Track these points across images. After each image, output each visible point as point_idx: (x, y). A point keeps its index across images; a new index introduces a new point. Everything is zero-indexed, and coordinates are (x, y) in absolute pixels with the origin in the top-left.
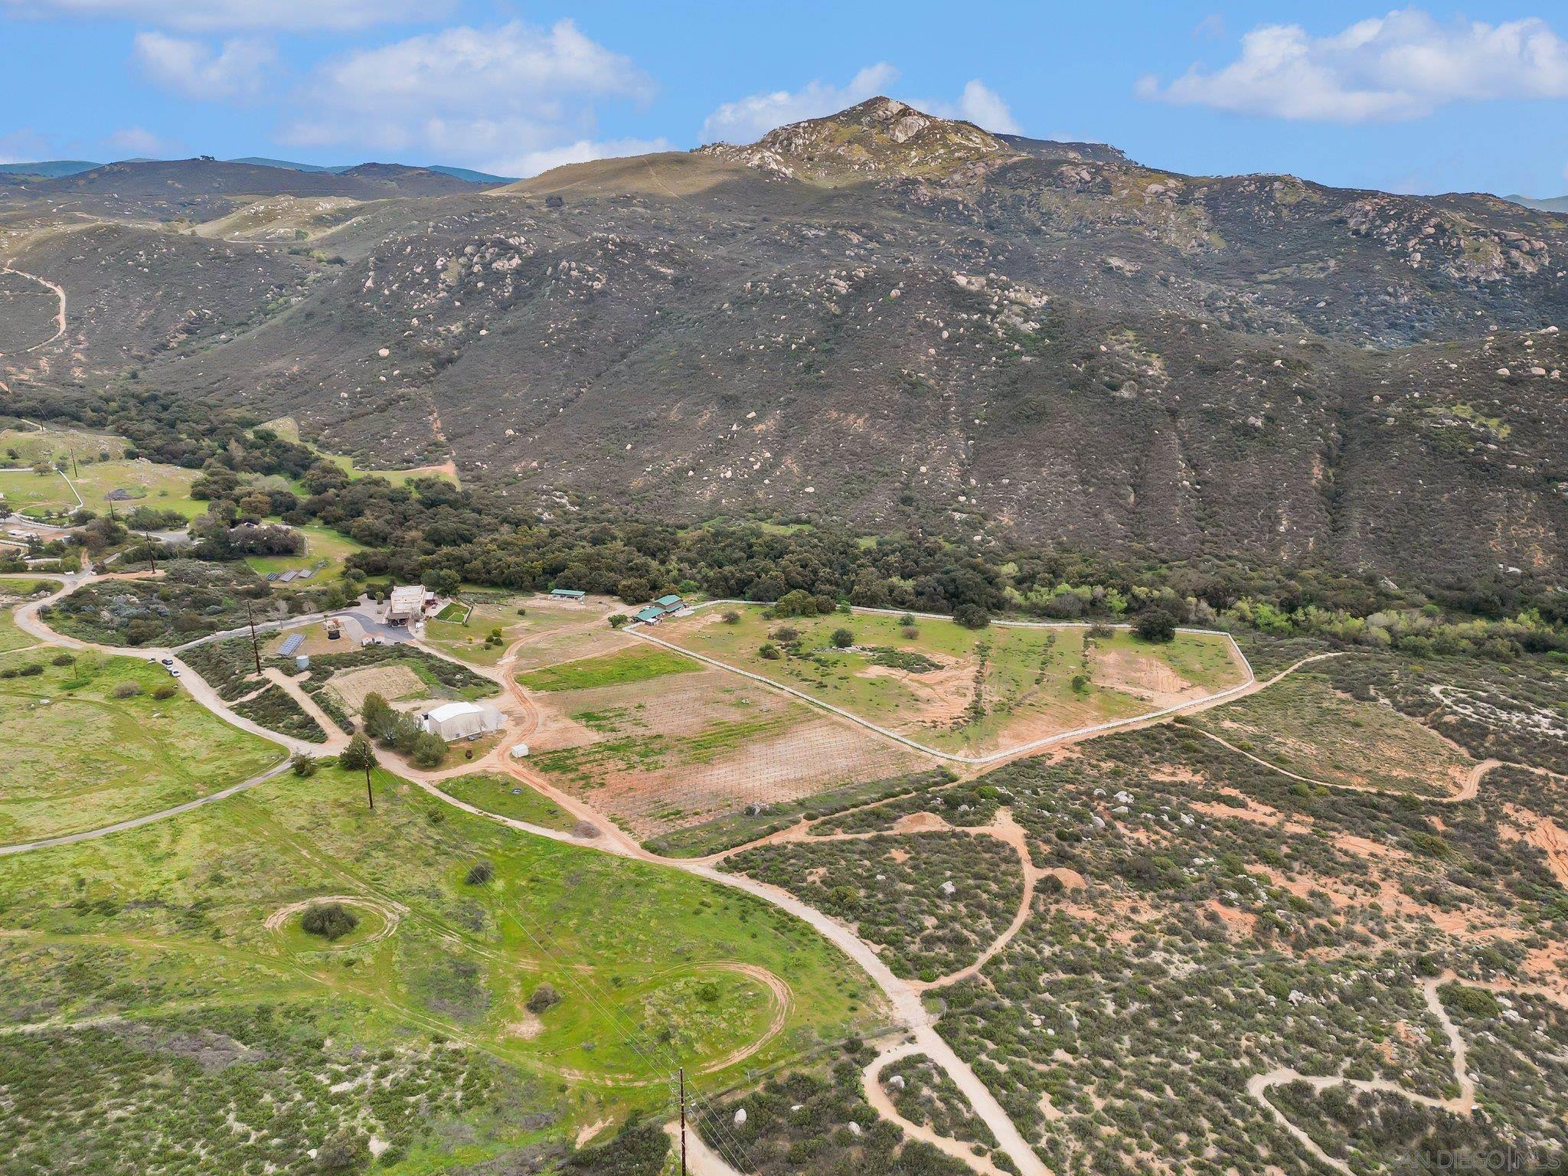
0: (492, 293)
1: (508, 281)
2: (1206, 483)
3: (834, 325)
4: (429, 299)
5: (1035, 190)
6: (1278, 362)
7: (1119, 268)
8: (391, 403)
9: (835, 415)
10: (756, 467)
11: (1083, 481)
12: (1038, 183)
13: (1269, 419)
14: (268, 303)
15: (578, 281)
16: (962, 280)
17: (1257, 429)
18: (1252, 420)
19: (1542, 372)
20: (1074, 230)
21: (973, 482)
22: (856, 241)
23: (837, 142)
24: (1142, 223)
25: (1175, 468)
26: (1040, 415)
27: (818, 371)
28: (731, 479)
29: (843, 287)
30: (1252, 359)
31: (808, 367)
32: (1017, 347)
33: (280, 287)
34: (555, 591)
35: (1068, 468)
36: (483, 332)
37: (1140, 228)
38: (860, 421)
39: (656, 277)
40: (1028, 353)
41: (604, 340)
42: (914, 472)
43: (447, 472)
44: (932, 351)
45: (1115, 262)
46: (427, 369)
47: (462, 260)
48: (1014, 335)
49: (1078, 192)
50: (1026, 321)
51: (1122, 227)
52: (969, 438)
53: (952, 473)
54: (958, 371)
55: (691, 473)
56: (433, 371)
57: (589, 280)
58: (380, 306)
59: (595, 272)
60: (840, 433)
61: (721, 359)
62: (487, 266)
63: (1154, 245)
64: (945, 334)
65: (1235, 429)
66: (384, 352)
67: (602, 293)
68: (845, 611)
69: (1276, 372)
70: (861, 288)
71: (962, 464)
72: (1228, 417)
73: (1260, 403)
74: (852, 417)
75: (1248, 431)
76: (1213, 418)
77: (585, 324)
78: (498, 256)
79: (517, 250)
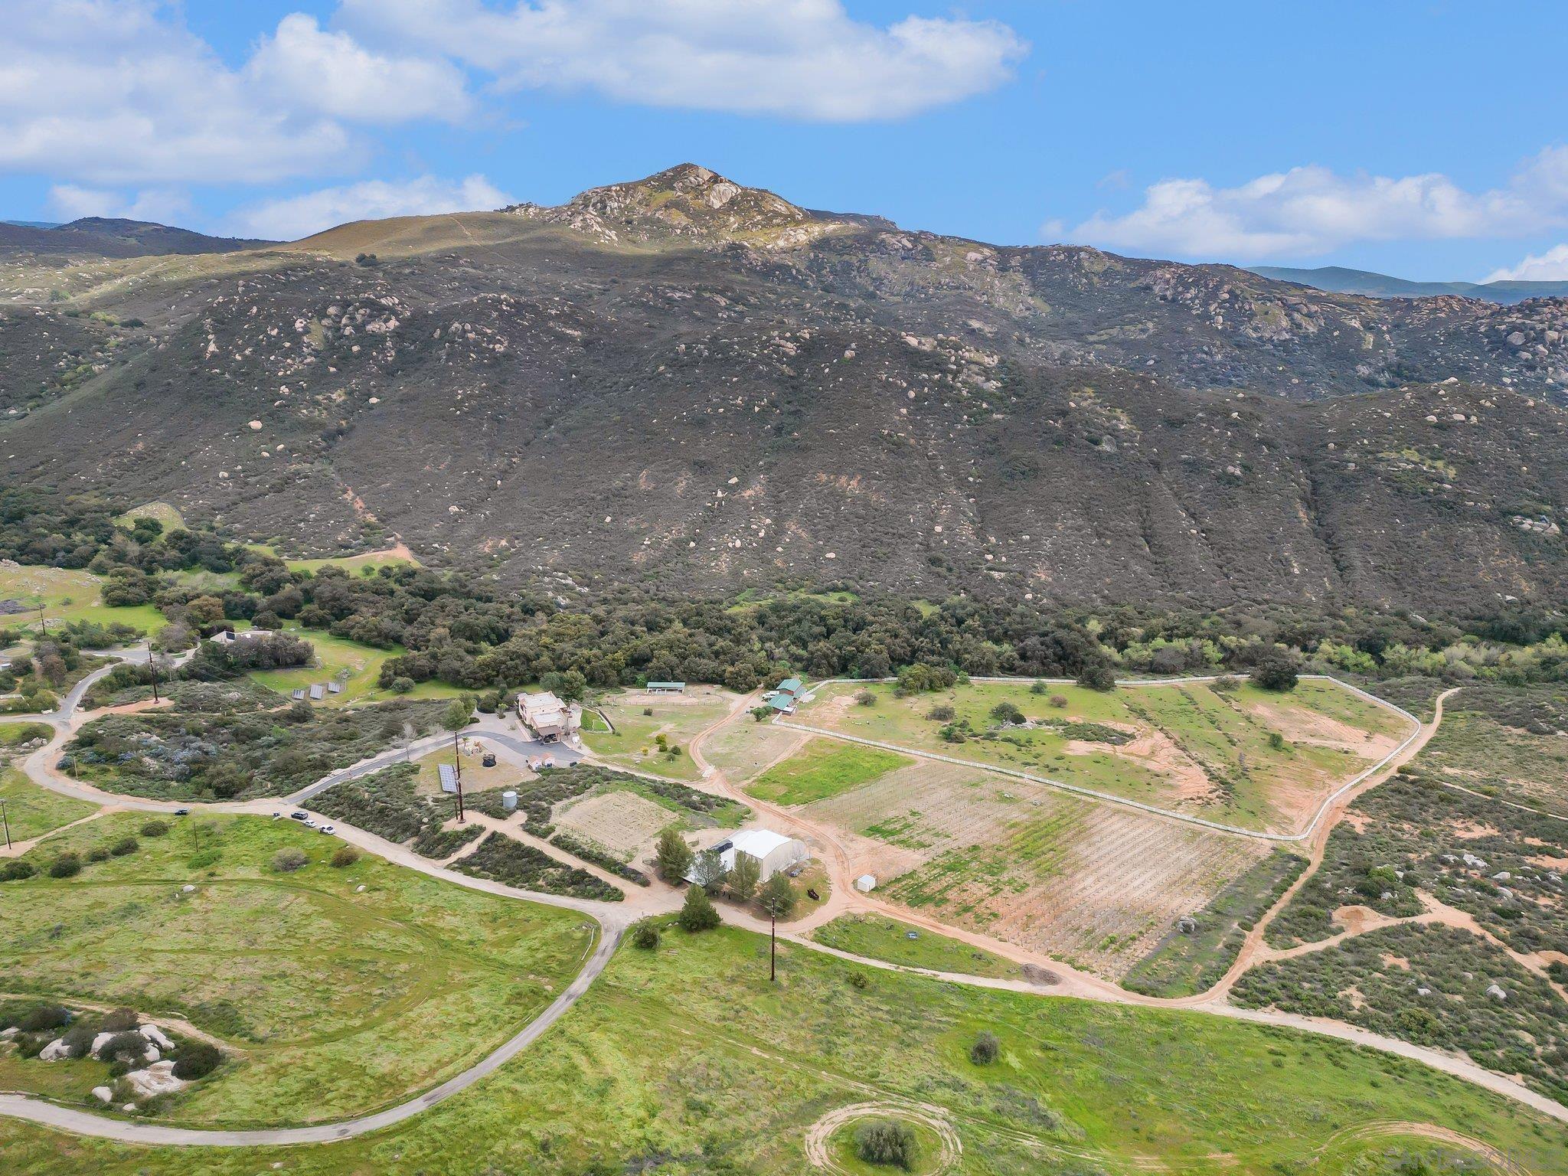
0: (373, 358)
1: (389, 344)
2: (1210, 530)
3: (791, 385)
4: (294, 365)
5: (861, 257)
6: (1235, 415)
8: (288, 481)
9: (824, 477)
10: (762, 534)
11: (1099, 535)
12: (863, 250)
13: (1246, 468)
14: (63, 372)
15: (477, 344)
16: (913, 341)
17: (1238, 478)
18: (1231, 469)
19: (1463, 418)
20: (907, 294)
21: (993, 539)
23: (654, 205)
24: (971, 288)
25: (1178, 518)
26: (1034, 472)
27: (790, 433)
28: (741, 549)
29: (790, 348)
30: (1212, 413)
31: (779, 430)
32: (984, 405)
33: (76, 354)
34: (650, 684)
35: (1080, 522)
36: (374, 400)
37: (970, 293)
38: (854, 483)
39: (563, 339)
40: (998, 411)
41: (522, 406)
42: (930, 532)
43: (401, 555)
44: (904, 411)
45: (975, 324)
46: (317, 443)
47: (325, 322)
48: (978, 394)
49: (903, 258)
50: (988, 380)
51: (954, 292)
52: (968, 496)
53: (967, 531)
54: (933, 430)
55: (692, 544)
56: (324, 444)
57: (489, 343)
58: (234, 374)
59: (494, 335)
60: (838, 496)
61: (677, 423)
62: (359, 328)
63: (988, 308)
64: (912, 394)
65: (1218, 478)
66: (256, 425)
67: (506, 356)
68: (964, 682)
69: (1235, 424)
70: (809, 350)
71: (973, 522)
72: (1209, 467)
73: (1233, 453)
74: (843, 479)
75: (1231, 480)
76: (1194, 467)
77: (496, 389)
78: (372, 318)
79: (392, 311)
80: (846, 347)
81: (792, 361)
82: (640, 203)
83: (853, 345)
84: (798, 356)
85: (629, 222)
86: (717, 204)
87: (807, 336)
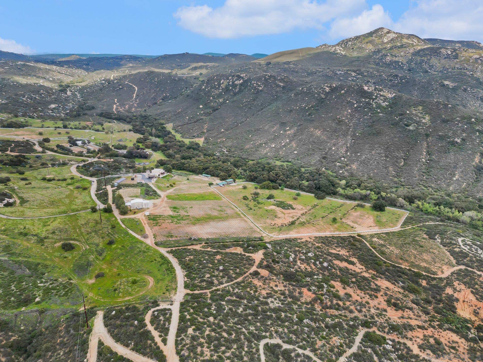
0: (233, 91)
1: (238, 87)
2: (431, 160)
3: (321, 101)
4: (217, 92)
5: (429, 58)
6: (473, 120)
7: (447, 85)
8: (198, 120)
9: (312, 130)
10: (283, 144)
11: (386, 156)
12: (431, 55)
13: (463, 140)
14: (183, 92)
15: (255, 87)
16: (366, 88)
17: (457, 142)
18: (456, 139)
20: (440, 72)
21: (348, 154)
22: (353, 75)
23: (363, 43)
24: (467, 69)
25: (422, 154)
26: (378, 133)
27: (312, 116)
28: (274, 147)
29: (327, 90)
30: (463, 118)
31: (309, 114)
32: (379, 111)
33: (186, 88)
34: (204, 175)
35: (382, 151)
36: (227, 102)
37: (466, 71)
38: (319, 132)
39: (278, 86)
40: (381, 113)
41: (258, 105)
42: (330, 149)
43: (201, 141)
44: (350, 111)
45: (446, 83)
46: (210, 112)
47: (228, 81)
48: (379, 106)
49: (445, 58)
50: (384, 102)
51: (459, 71)
52: (353, 140)
53: (343, 151)
54: (356, 118)
55: (264, 145)
56: (212, 112)
57: (258, 87)
58: (204, 94)
59: (260, 85)
60: (312, 135)
61: (285, 111)
62: (233, 82)
64: (355, 106)
65: (449, 142)
66: (201, 106)
67: (261, 91)
68: (282, 189)
69: (472, 123)
70: (333, 90)
71: (347, 148)
72: (448, 138)
73: (461, 134)
74: (317, 130)
75: (453, 143)
76: (441, 138)
77: (254, 100)
78: (237, 80)
79: (242, 78)
80: (343, 90)
81: (327, 94)
82: (359, 42)
83: (345, 89)
84: (329, 92)
85: (353, 49)
86: (386, 41)
87: (335, 86)
